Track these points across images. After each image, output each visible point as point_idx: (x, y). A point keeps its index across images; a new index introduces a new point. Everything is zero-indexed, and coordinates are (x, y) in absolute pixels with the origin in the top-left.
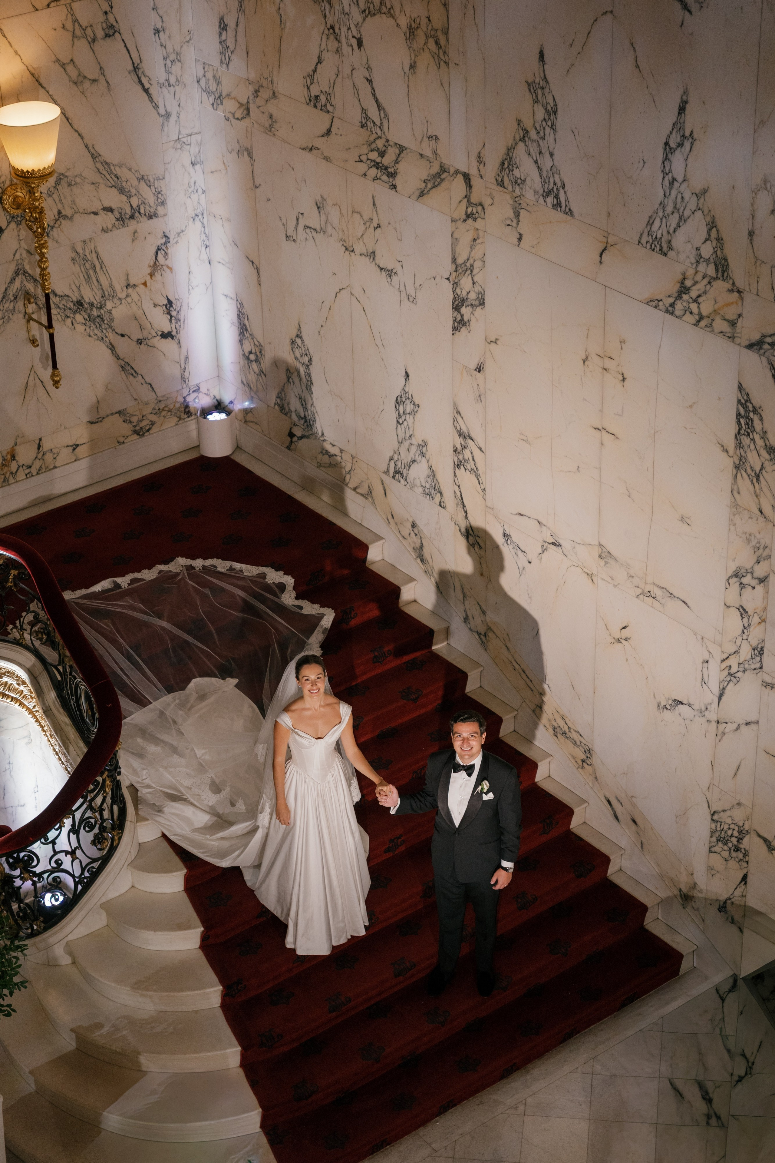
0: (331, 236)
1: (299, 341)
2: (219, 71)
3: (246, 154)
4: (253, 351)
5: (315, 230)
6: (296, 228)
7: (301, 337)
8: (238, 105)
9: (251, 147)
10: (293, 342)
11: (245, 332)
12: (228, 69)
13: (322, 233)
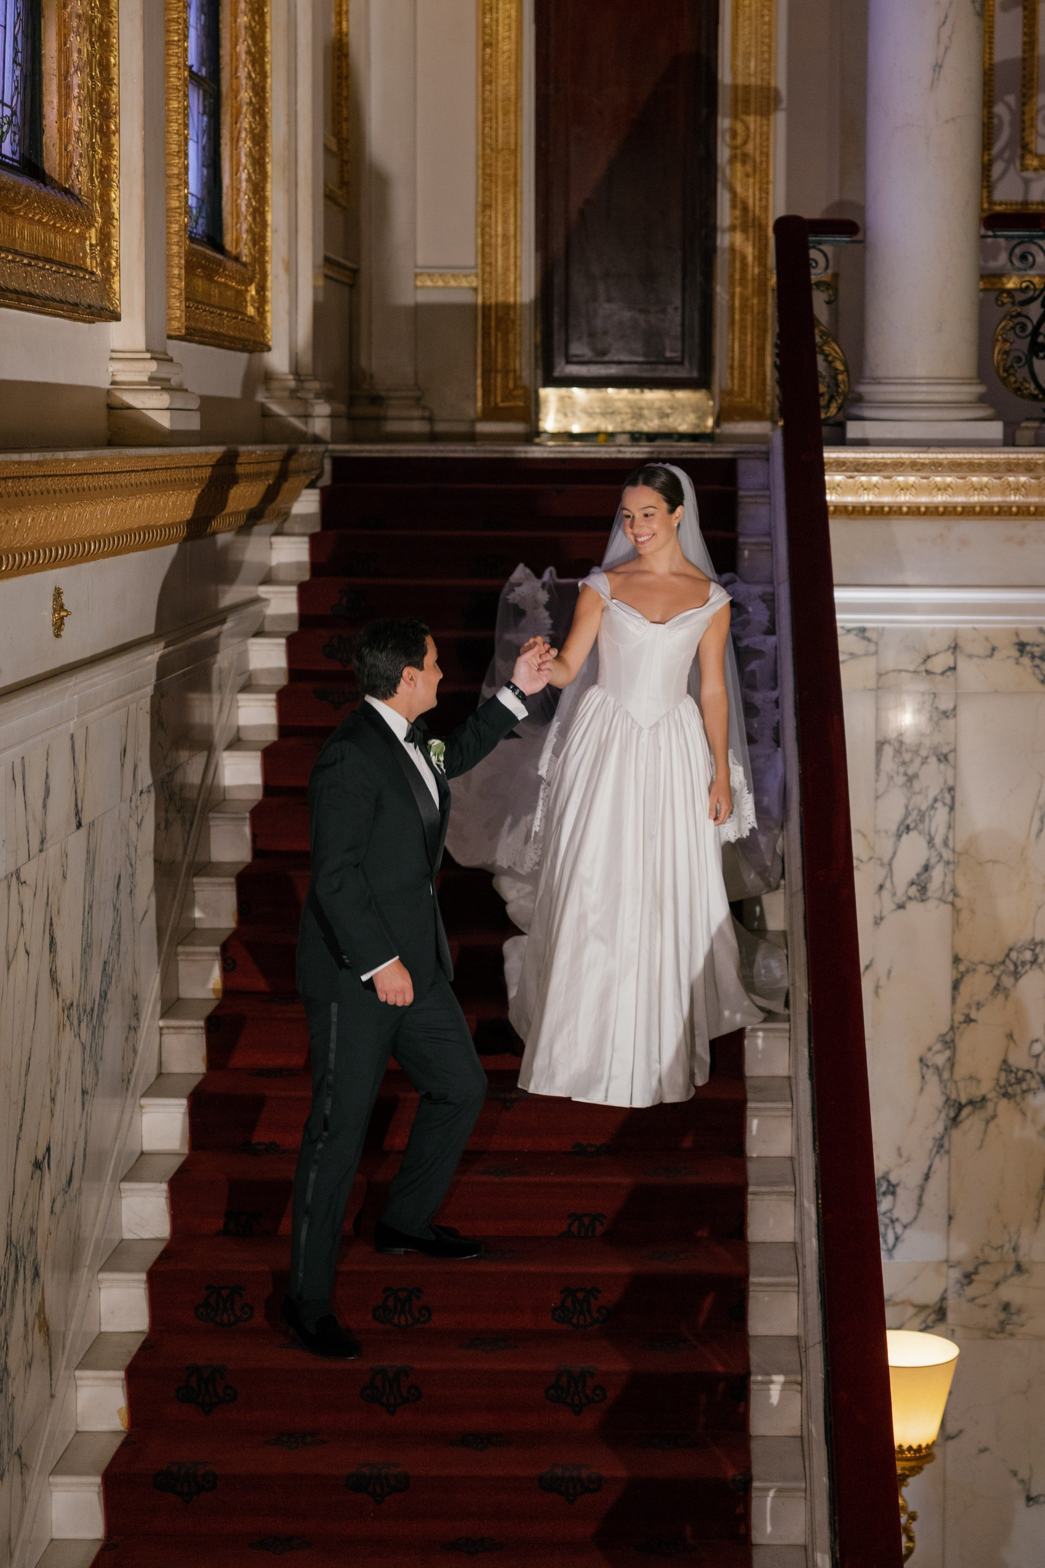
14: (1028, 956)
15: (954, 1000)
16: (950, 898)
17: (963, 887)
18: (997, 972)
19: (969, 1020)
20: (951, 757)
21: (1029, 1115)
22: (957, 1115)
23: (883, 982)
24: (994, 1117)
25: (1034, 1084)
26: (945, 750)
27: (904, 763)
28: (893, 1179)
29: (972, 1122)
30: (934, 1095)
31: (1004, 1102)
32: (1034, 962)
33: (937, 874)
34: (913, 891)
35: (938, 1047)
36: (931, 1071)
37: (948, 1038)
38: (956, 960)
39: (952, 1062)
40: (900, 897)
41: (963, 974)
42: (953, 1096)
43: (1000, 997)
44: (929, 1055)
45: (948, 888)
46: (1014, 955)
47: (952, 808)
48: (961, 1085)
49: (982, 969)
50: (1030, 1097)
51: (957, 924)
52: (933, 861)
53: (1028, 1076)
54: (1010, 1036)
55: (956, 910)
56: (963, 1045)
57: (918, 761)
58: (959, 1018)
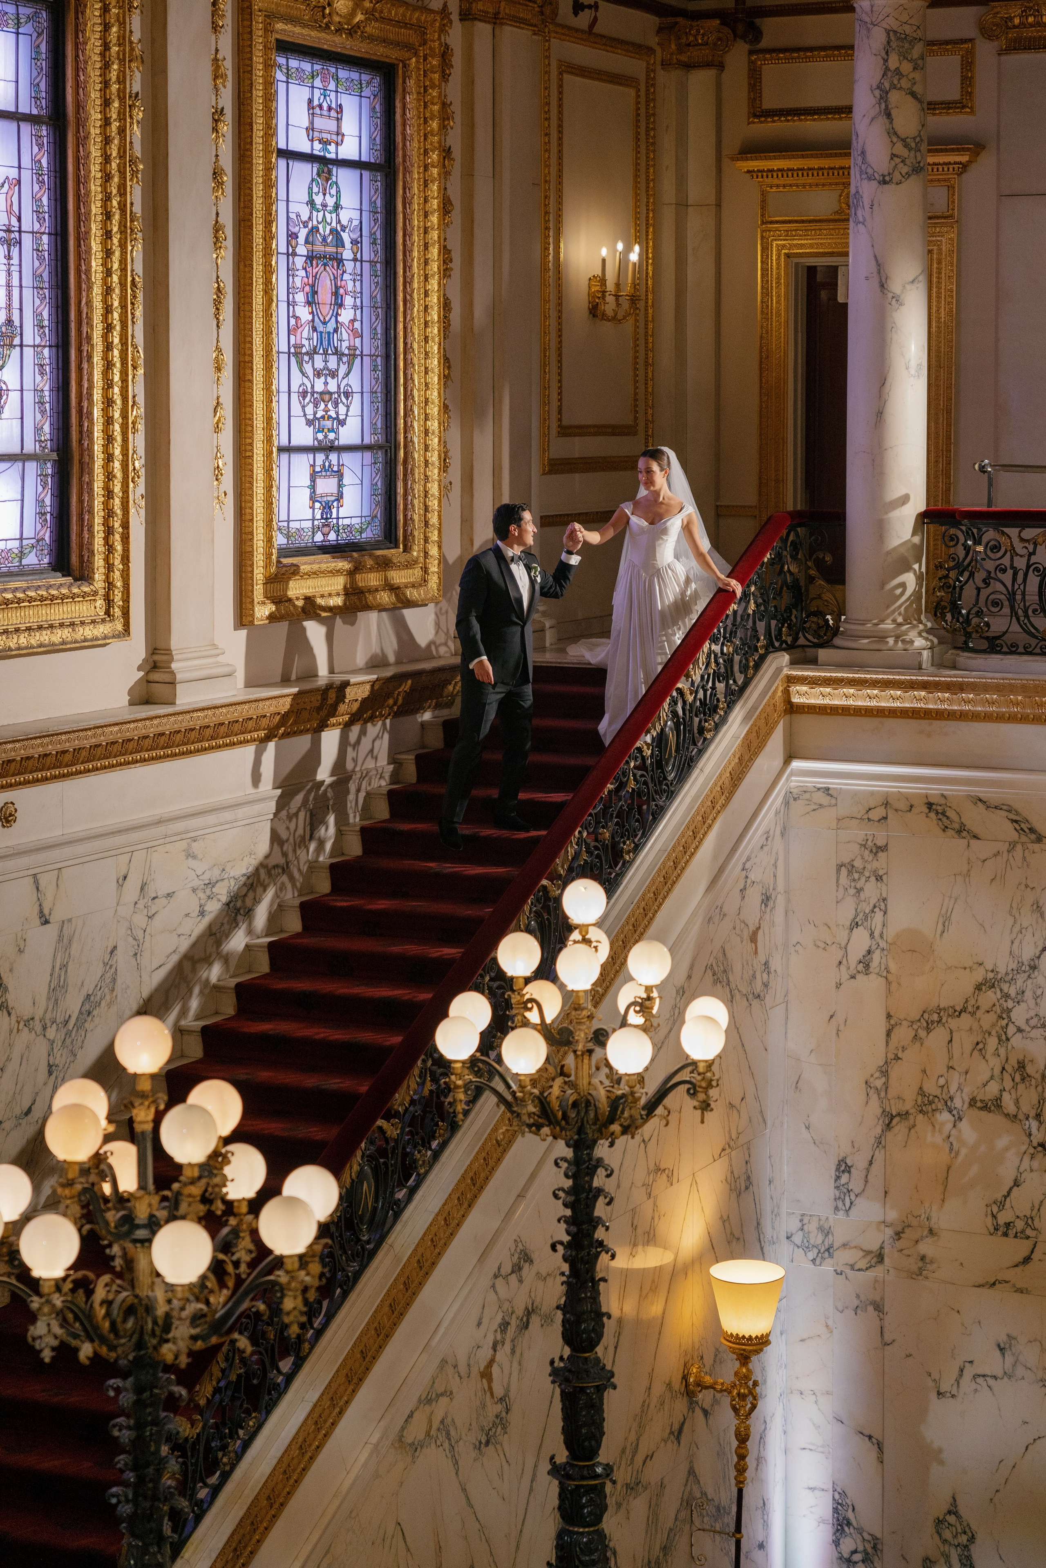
0: (1023, 1378)
1: (952, 1519)
2: (831, 1220)
3: (870, 1309)
4: (861, 1548)
5: (995, 1377)
6: (958, 1382)
7: (956, 1513)
8: (861, 1254)
9: (882, 1299)
10: (939, 1522)
11: (846, 1529)
12: (848, 1215)
13: (1005, 1378)
14: (935, 1017)
15: (887, 1042)
16: (885, 974)
17: (893, 967)
18: (915, 1027)
19: (897, 1058)
20: (884, 877)
21: (937, 1127)
22: (890, 1122)
23: (842, 1028)
24: (914, 1126)
25: (940, 1106)
26: (881, 873)
27: (854, 880)
28: (849, 1163)
29: (900, 1128)
30: (875, 1107)
31: (920, 1117)
32: (939, 1022)
33: (876, 956)
34: (861, 967)
35: (877, 1074)
36: (873, 1091)
37: (884, 1069)
38: (889, 1016)
39: (886, 1086)
40: (853, 971)
41: (893, 1027)
42: (888, 1109)
43: (918, 1044)
44: (872, 1080)
45: (883, 967)
46: (926, 1016)
47: (885, 913)
48: (892, 1102)
49: (905, 1023)
50: (937, 1115)
51: (889, 991)
52: (873, 948)
53: (936, 1100)
54: (924, 1071)
55: (889, 983)
56: (894, 1074)
57: (863, 879)
58: (891, 1056)
